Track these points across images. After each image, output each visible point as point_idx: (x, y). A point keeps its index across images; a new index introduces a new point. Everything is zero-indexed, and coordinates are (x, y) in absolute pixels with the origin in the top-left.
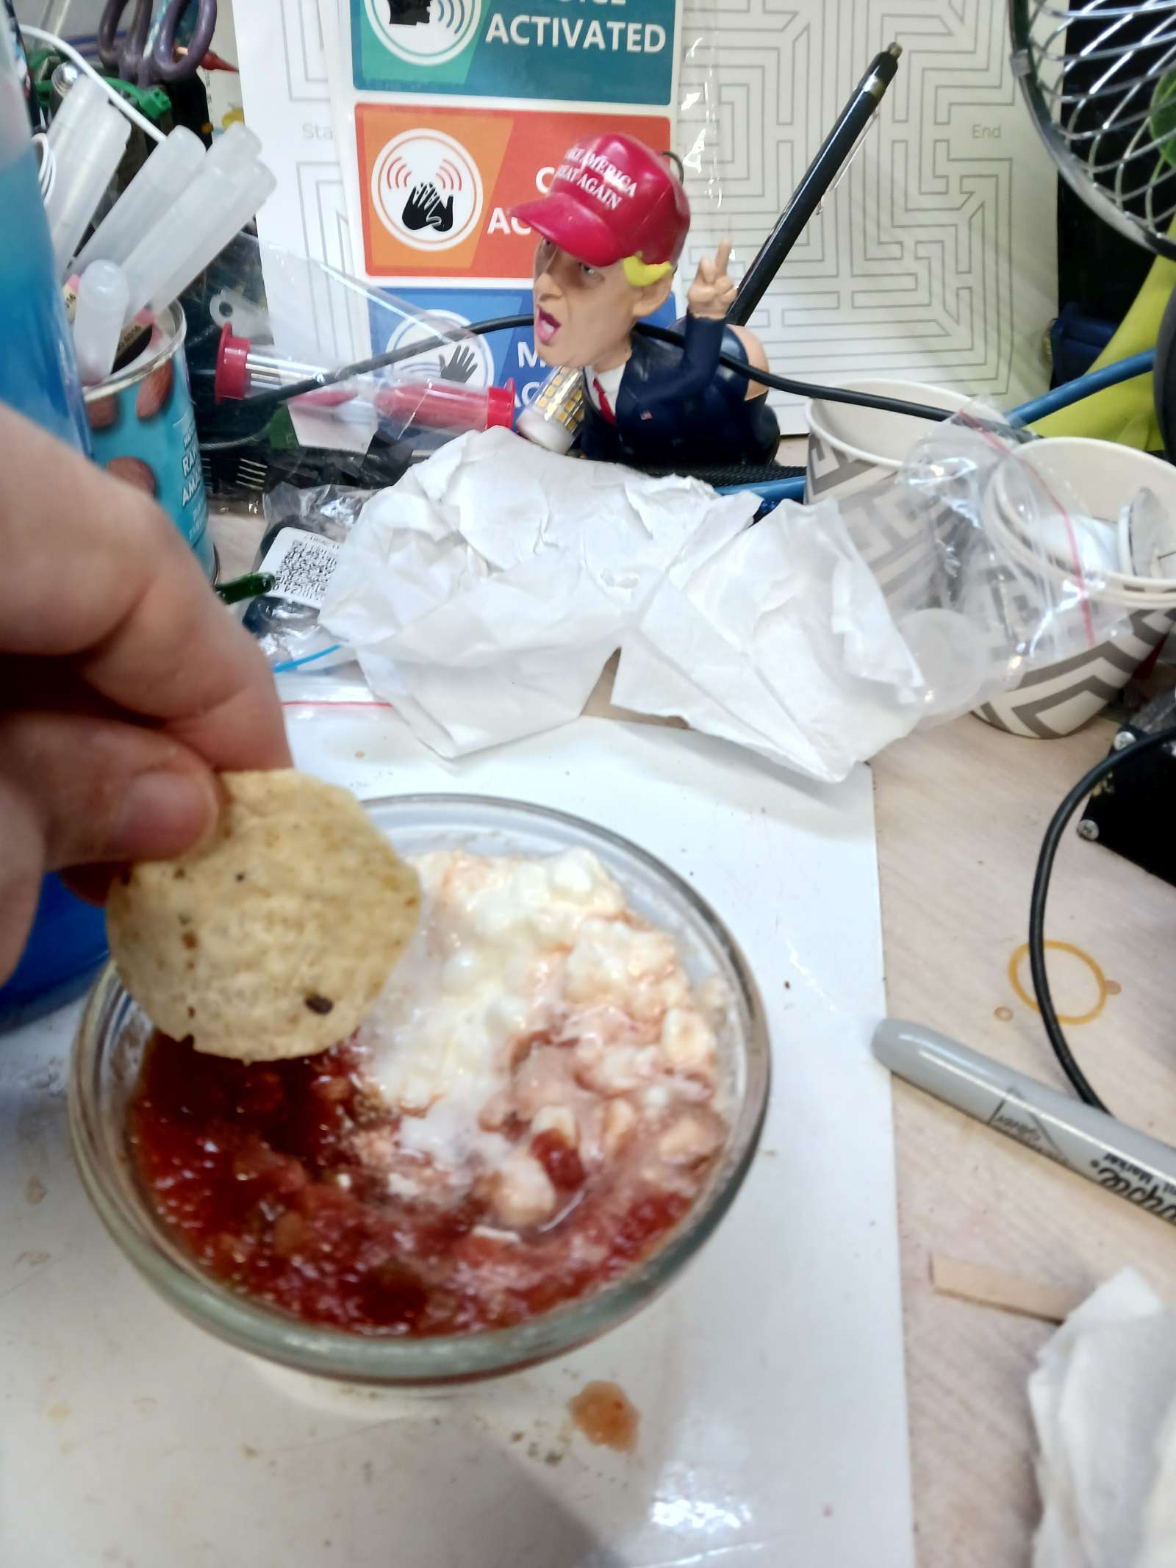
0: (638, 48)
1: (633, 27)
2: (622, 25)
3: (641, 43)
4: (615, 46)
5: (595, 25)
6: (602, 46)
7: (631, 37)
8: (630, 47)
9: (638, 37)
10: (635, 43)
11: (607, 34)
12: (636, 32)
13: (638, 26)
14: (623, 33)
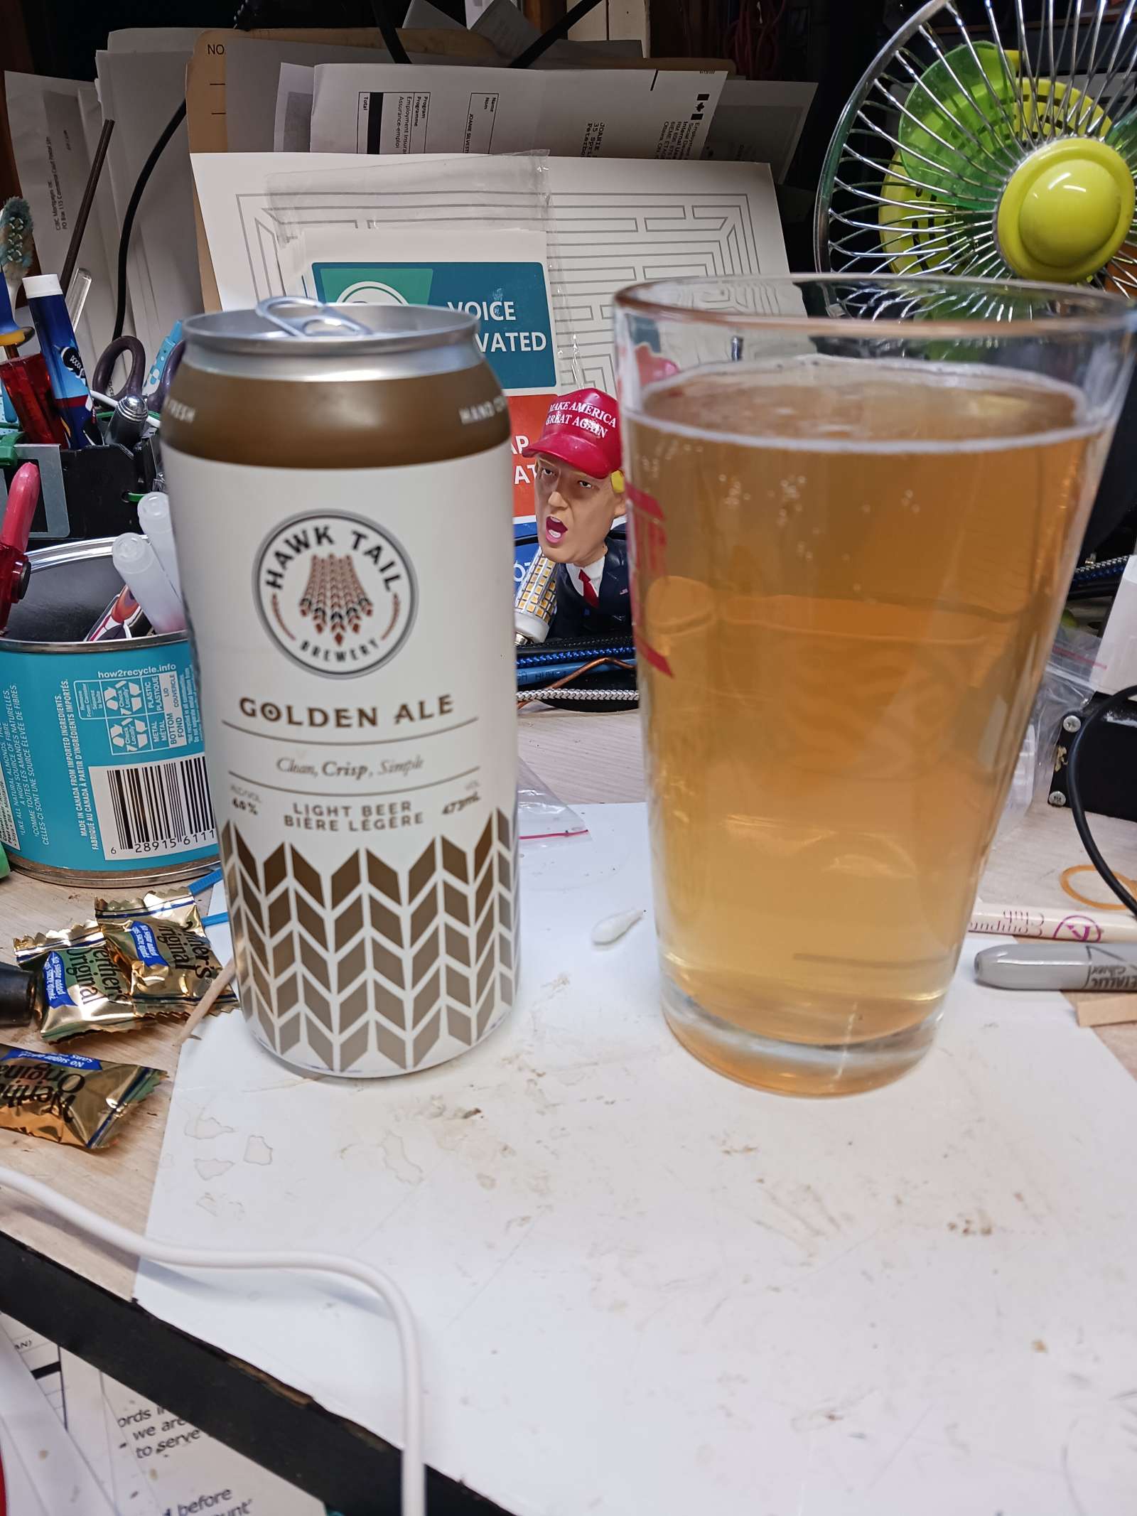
0: (529, 349)
1: (522, 335)
2: (516, 334)
3: (530, 345)
4: (513, 349)
5: (497, 336)
6: (504, 349)
7: (523, 342)
8: (524, 349)
9: (528, 342)
10: (526, 345)
11: (507, 341)
12: (525, 338)
13: (527, 334)
14: (517, 339)
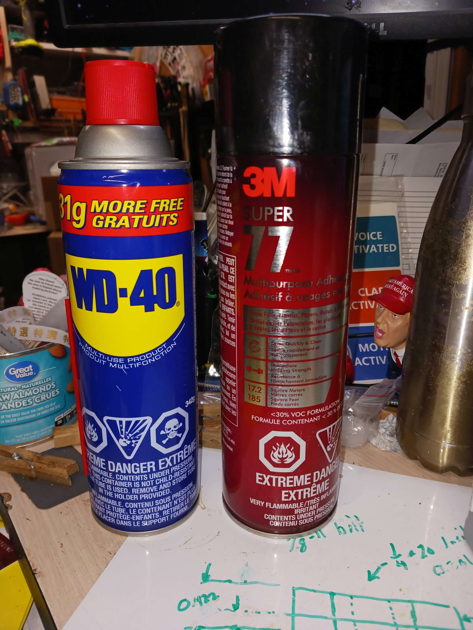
1: (385, 245)
4: (380, 251)
5: (373, 246)
6: (376, 251)
7: (385, 248)
10: (387, 250)
11: (377, 248)
14: (382, 247)
